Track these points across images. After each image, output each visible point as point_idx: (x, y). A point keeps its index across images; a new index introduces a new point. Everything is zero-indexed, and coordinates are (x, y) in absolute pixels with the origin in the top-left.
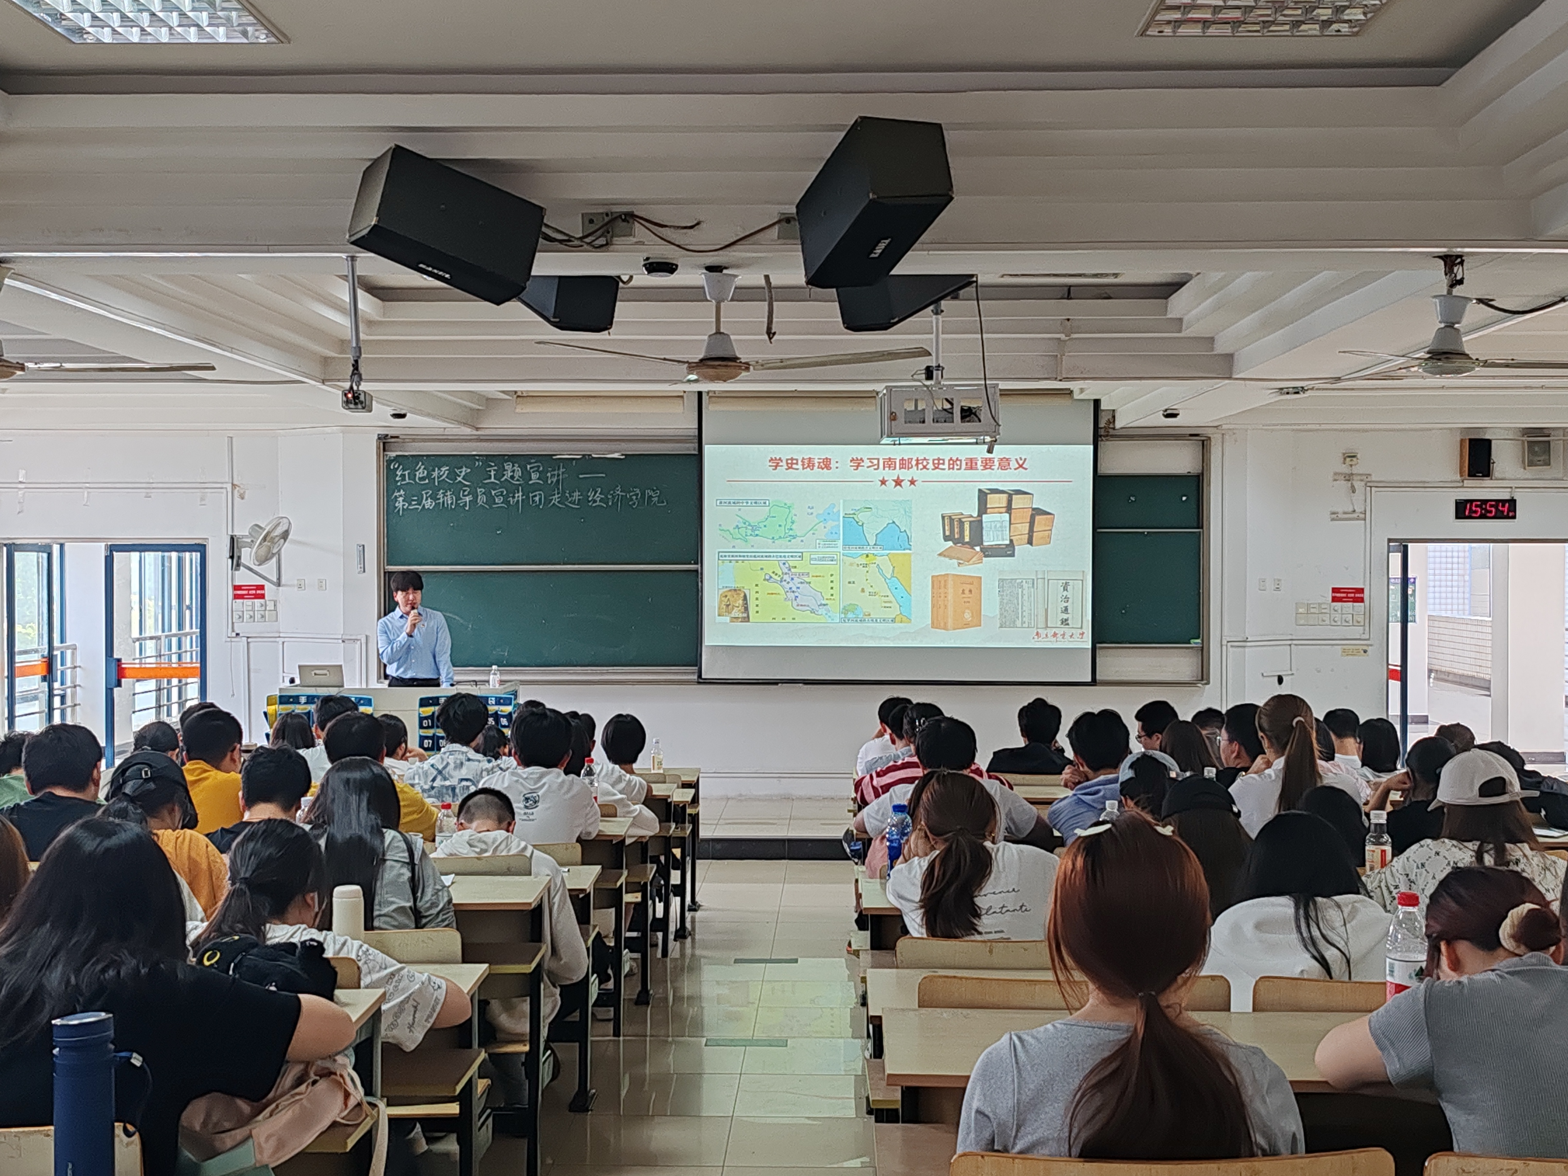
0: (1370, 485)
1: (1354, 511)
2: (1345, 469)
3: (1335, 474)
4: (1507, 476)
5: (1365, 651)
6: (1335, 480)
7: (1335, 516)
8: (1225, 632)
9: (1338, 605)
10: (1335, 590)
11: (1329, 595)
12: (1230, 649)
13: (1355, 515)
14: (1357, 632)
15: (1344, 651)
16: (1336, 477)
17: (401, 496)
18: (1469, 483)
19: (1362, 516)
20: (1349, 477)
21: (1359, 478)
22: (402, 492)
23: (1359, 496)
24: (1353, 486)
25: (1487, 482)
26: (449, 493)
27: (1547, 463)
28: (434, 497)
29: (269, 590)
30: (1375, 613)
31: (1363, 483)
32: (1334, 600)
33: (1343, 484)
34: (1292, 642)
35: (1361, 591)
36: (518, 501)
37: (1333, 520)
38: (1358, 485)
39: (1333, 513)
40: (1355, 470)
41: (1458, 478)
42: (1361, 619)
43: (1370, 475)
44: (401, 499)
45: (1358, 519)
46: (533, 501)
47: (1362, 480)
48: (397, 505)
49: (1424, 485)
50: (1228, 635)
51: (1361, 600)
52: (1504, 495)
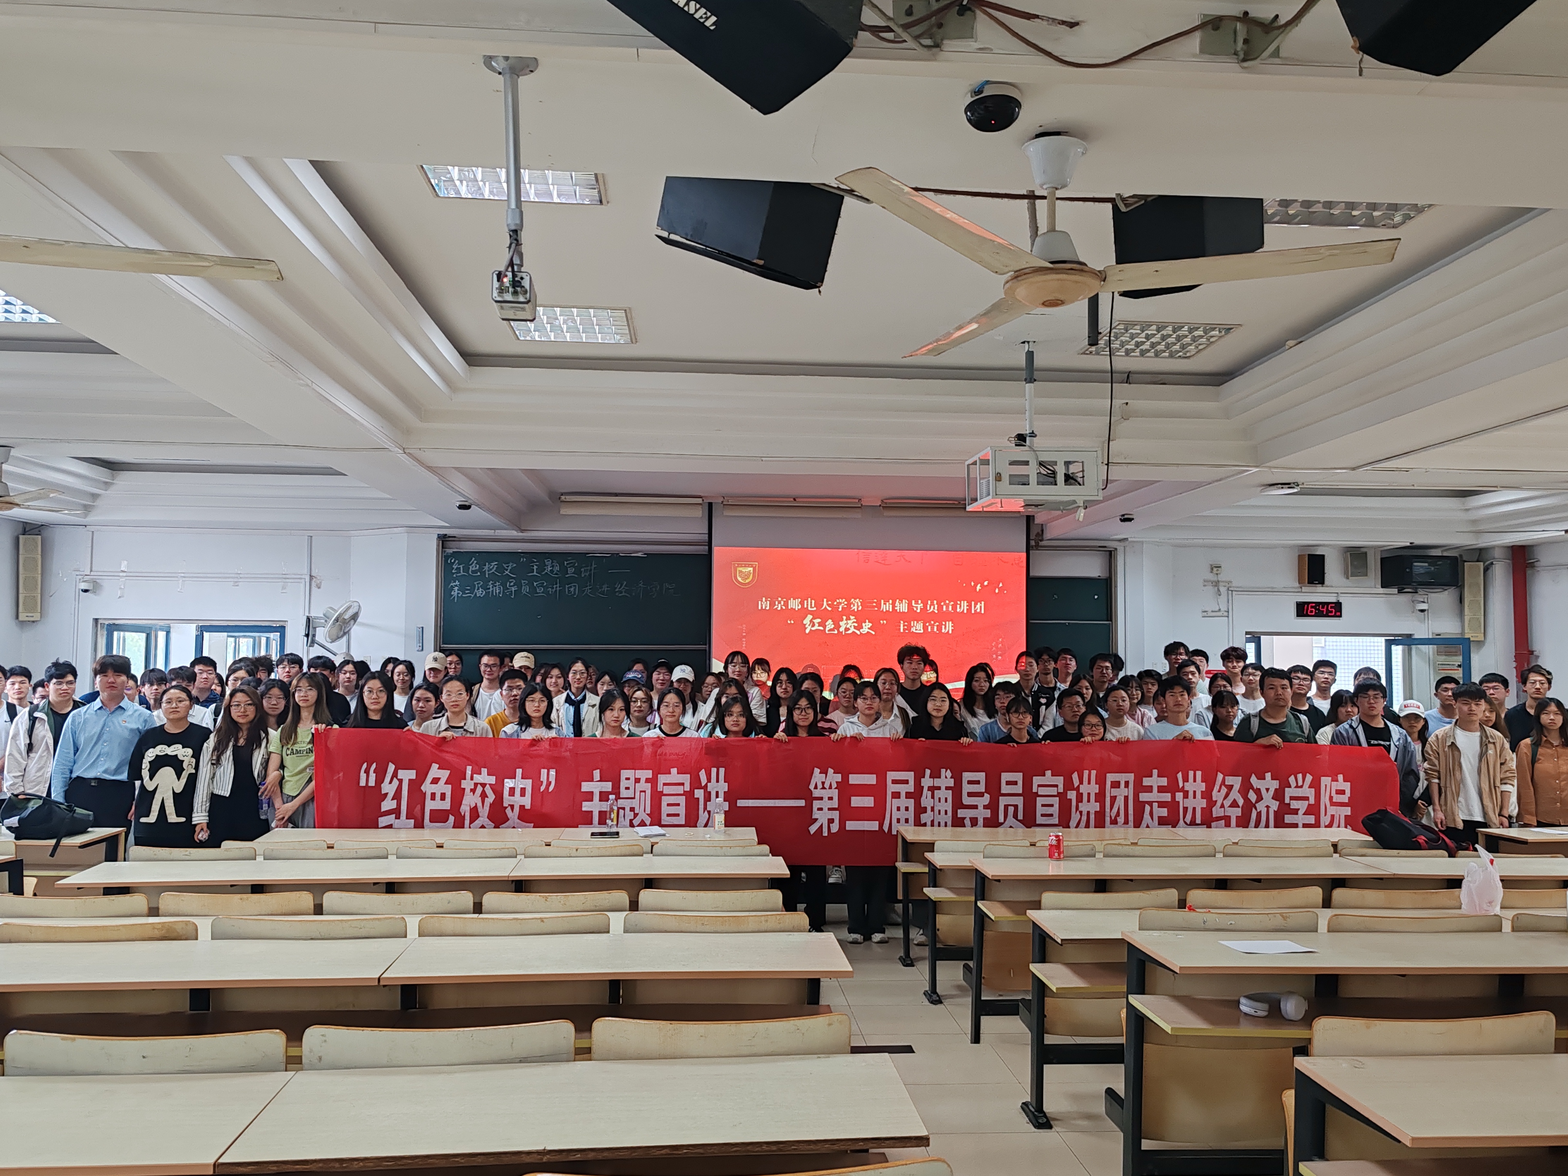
0: (1231, 589)
1: (1220, 610)
2: (1212, 577)
3: (1204, 581)
4: (1335, 584)
6: (1204, 586)
7: (1204, 614)
13: (1220, 613)
16: (1206, 583)
17: (456, 586)
18: (1311, 588)
19: (1226, 614)
20: (1216, 584)
21: (1224, 584)
22: (457, 583)
23: (1223, 598)
24: (1219, 590)
25: (1319, 588)
26: (497, 584)
27: (1363, 574)
28: (485, 588)
31: (1226, 588)
33: (1210, 589)
36: (556, 591)
38: (1223, 590)
39: (1204, 612)
40: (1220, 578)
41: (1297, 585)
43: (1231, 582)
44: (456, 588)
45: (1223, 616)
46: (569, 591)
47: (1225, 586)
48: (452, 593)
49: (1273, 591)
52: (1332, 599)
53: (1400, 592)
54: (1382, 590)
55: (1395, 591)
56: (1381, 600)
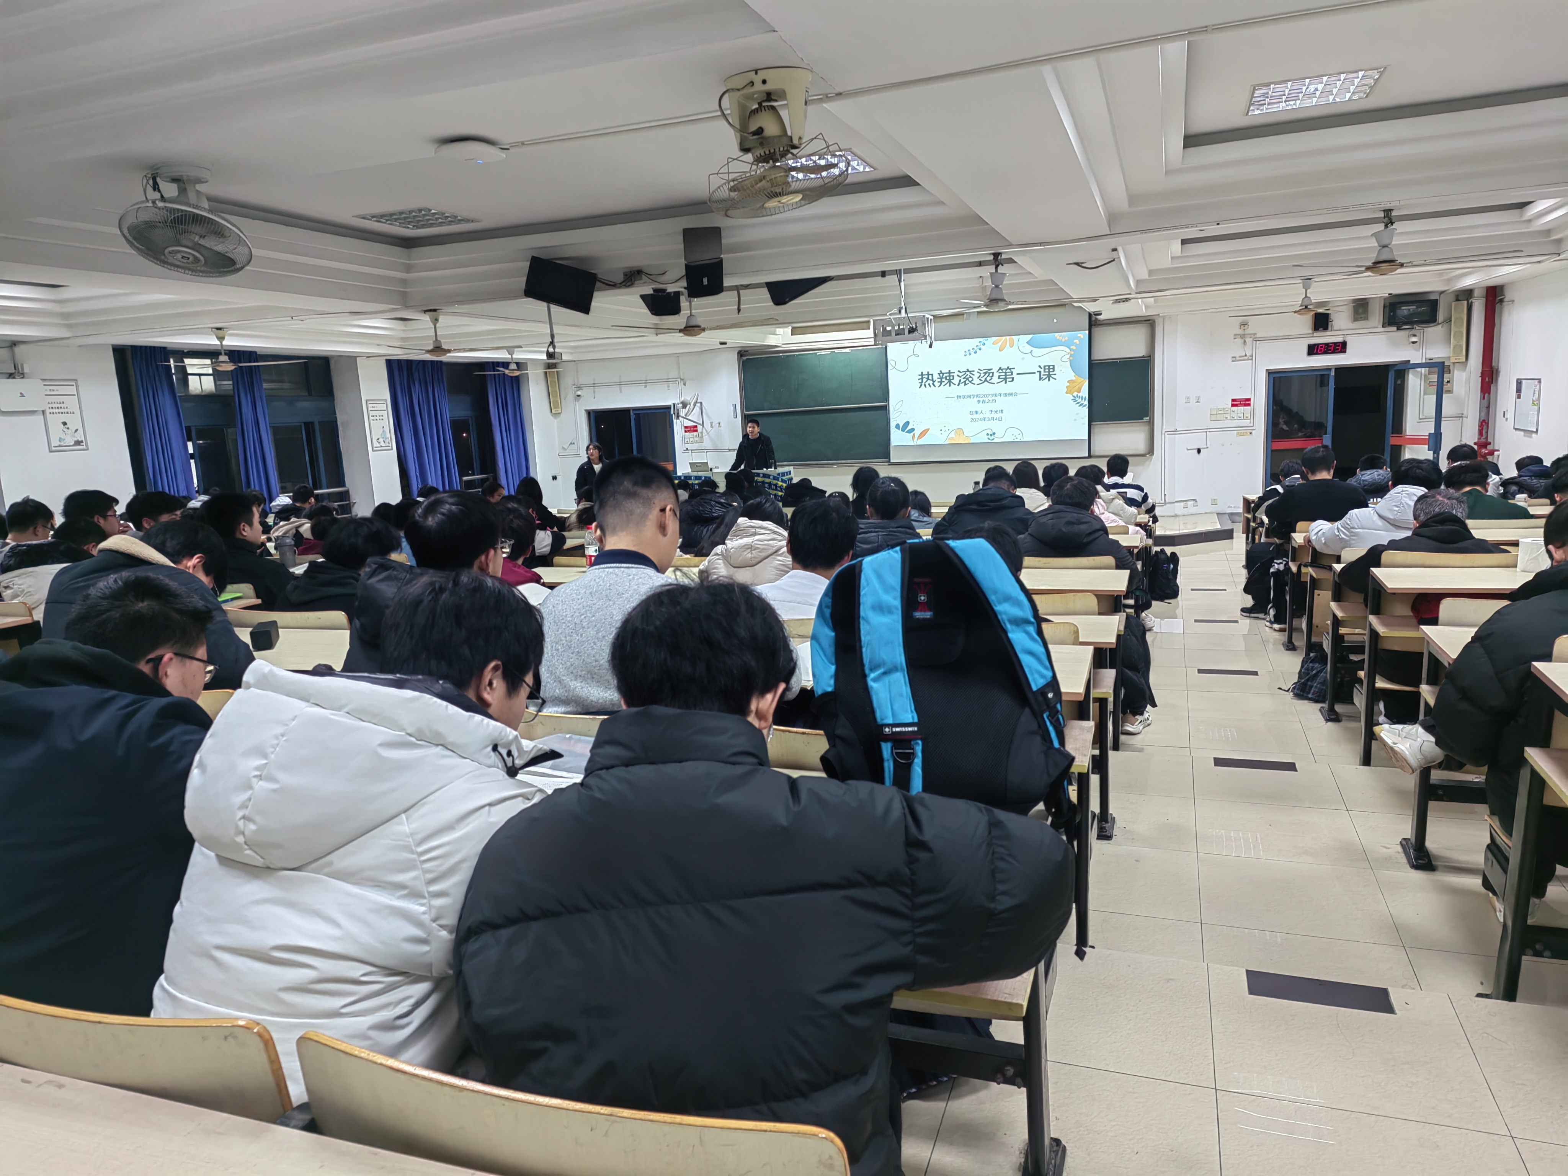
0: (1256, 340)
1: (1246, 355)
2: (1240, 332)
3: (1235, 335)
4: (1342, 328)
5: (1251, 433)
6: (1235, 338)
7: (1234, 359)
8: (1164, 427)
9: (1235, 408)
10: (1233, 400)
11: (1230, 403)
12: (1167, 436)
13: (1246, 358)
14: (1246, 422)
15: (1238, 434)
18: (1316, 334)
19: (1250, 358)
20: (1243, 336)
21: (1249, 336)
23: (1249, 347)
24: (1245, 342)
25: (1328, 333)
27: (1366, 319)
29: (699, 428)
30: (1257, 412)
31: (1252, 339)
32: (1233, 405)
33: (1239, 341)
34: (1206, 430)
35: (1249, 400)
37: (1233, 361)
38: (1249, 340)
39: (1233, 357)
40: (1247, 332)
41: (1311, 331)
42: (1249, 415)
43: (1256, 334)
45: (1248, 359)
49: (1288, 338)
50: (1165, 429)
51: (1249, 405)
52: (1340, 339)
53: (1398, 329)
54: (1382, 329)
55: (1395, 329)
56: (1383, 337)
